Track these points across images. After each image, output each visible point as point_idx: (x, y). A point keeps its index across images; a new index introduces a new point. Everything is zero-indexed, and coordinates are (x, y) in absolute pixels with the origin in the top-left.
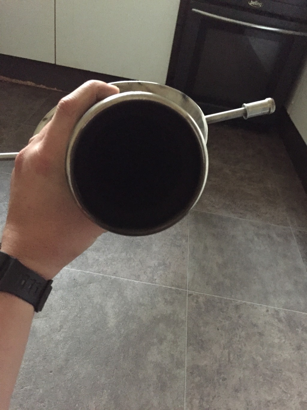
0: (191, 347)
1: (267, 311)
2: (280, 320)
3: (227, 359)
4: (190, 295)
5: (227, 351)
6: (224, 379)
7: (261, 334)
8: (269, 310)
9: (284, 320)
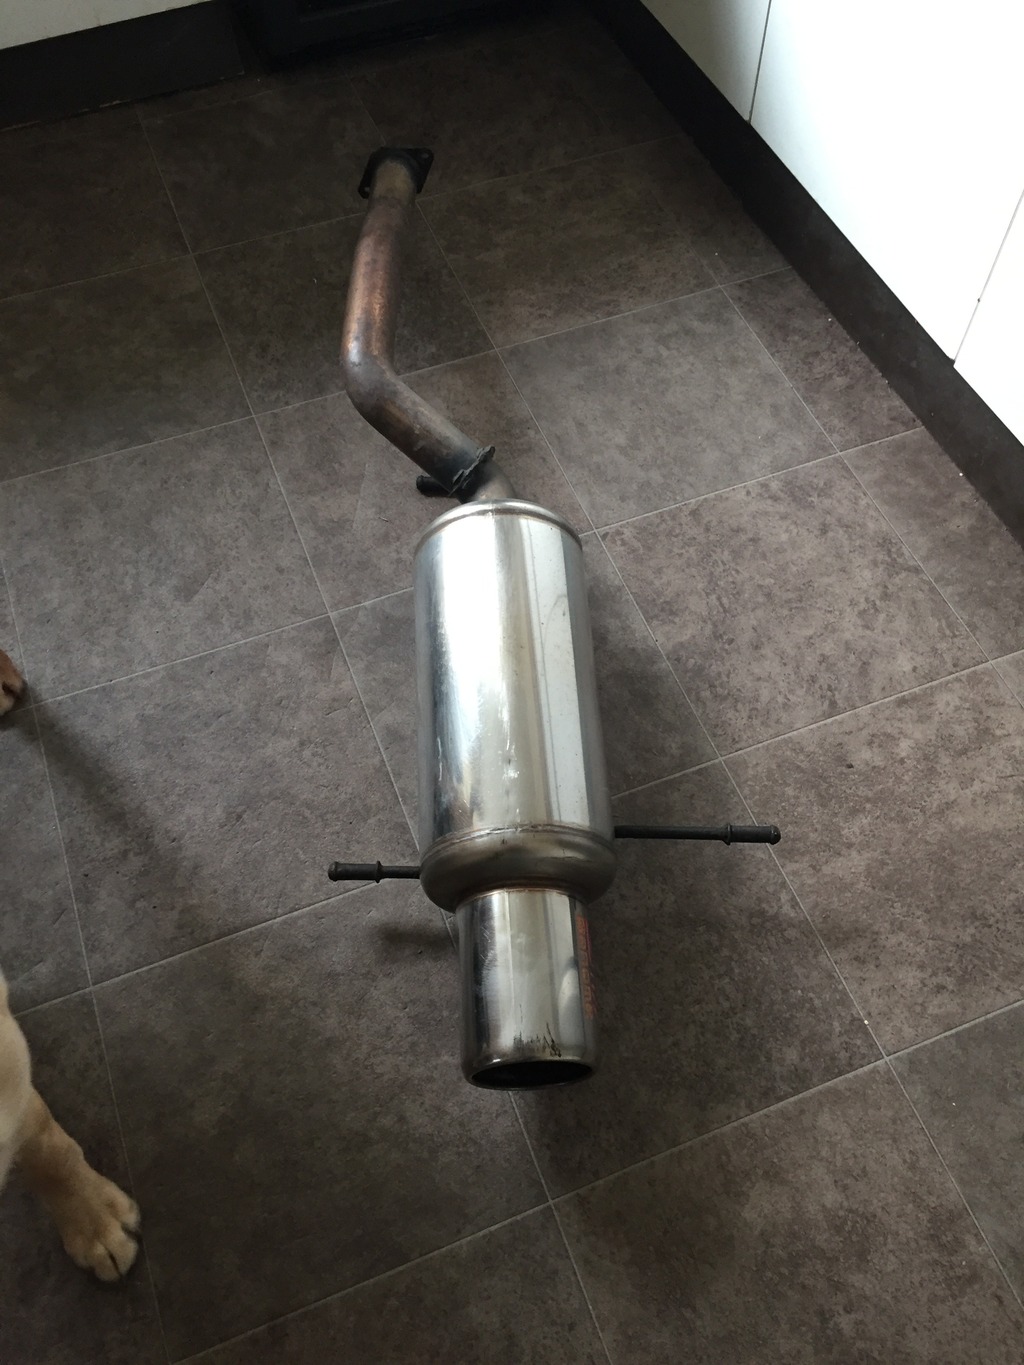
0: (655, 622)
1: (748, 493)
2: (775, 499)
3: (721, 610)
4: (604, 537)
5: (714, 597)
6: (731, 641)
7: (754, 540)
8: (751, 490)
9: (782, 495)
